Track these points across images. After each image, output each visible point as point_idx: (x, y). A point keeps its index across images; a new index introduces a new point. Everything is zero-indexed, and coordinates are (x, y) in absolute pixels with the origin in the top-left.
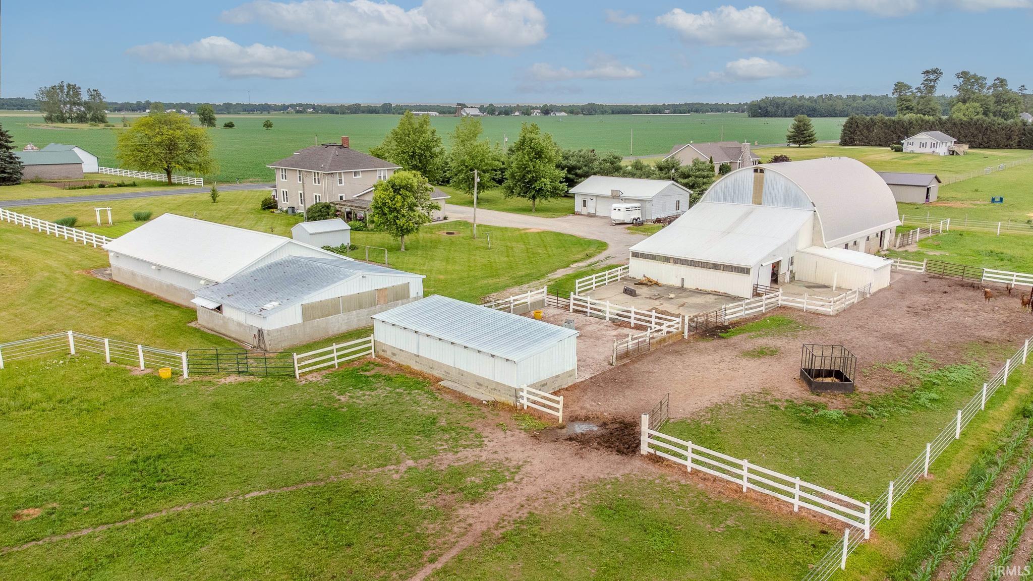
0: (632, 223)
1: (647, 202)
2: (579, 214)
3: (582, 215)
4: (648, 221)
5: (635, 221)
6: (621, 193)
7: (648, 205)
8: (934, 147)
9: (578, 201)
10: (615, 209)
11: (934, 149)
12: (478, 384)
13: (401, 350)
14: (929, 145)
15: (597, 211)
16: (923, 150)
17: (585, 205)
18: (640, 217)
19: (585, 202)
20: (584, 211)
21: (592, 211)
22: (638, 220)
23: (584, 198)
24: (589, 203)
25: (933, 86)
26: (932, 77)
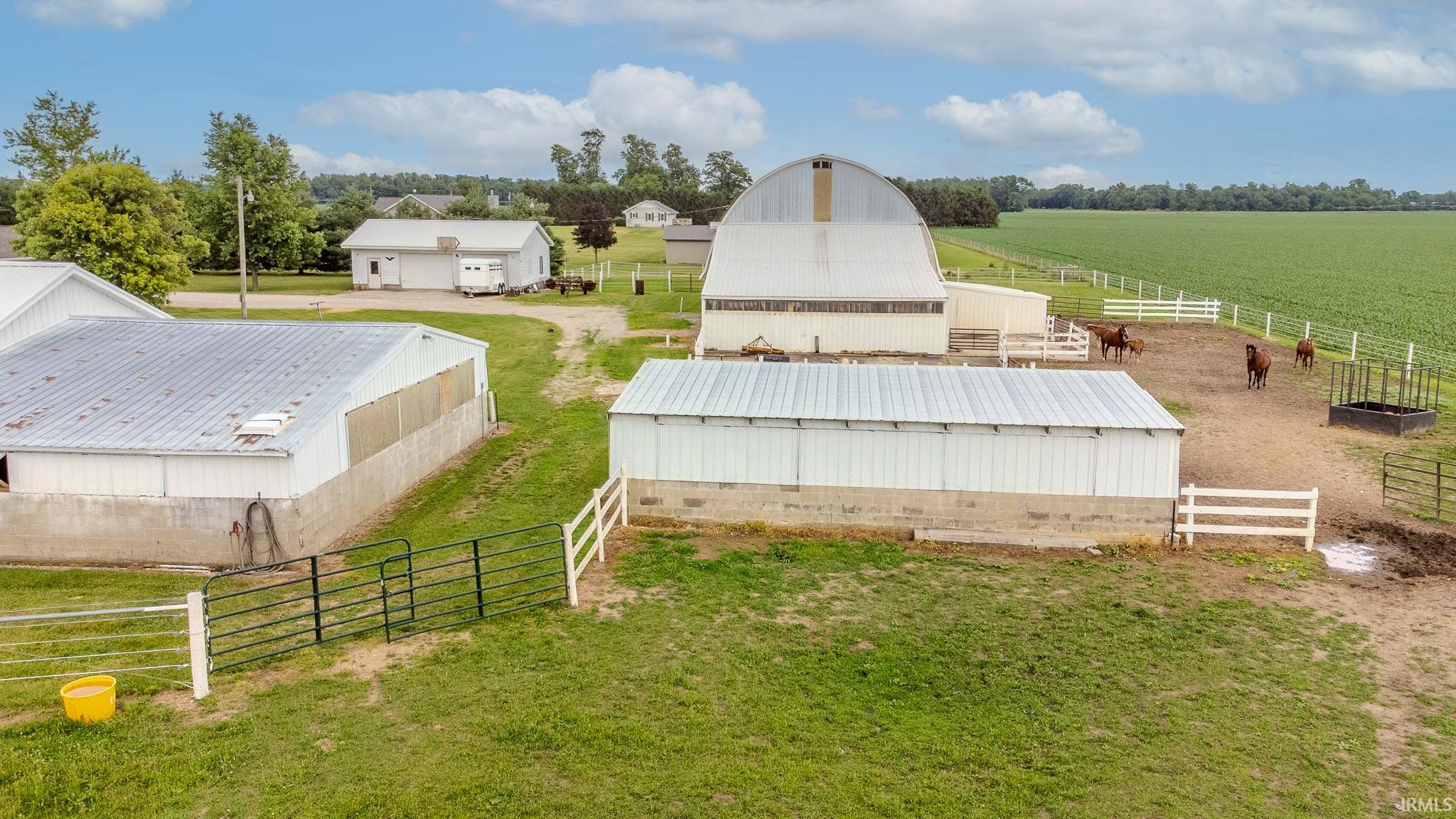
0: (498, 294)
1: (510, 256)
2: (360, 289)
3: (370, 289)
5: (499, 289)
6: (456, 243)
7: (511, 261)
8: (662, 219)
9: (360, 267)
11: (662, 222)
12: (1034, 516)
13: (723, 485)
14: (656, 217)
15: (403, 279)
16: (650, 224)
17: (375, 271)
18: (504, 282)
19: (374, 264)
20: (375, 281)
21: (392, 280)
23: (373, 257)
24: (384, 266)
25: (596, 153)
26: (593, 141)
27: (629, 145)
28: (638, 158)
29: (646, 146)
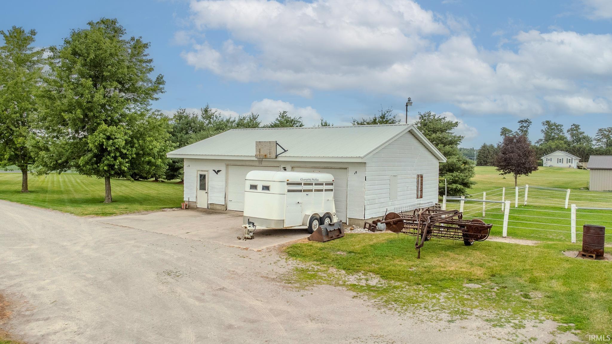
0: (309, 231)
1: (351, 171)
2: (189, 207)
4: (353, 223)
5: (316, 223)
6: (280, 150)
7: (351, 178)
8: (569, 162)
9: (190, 178)
10: (254, 187)
11: (569, 164)
14: (565, 161)
15: (229, 198)
16: (560, 165)
17: (203, 186)
18: (333, 211)
19: (203, 178)
20: (202, 199)
21: (217, 199)
22: (327, 221)
23: (202, 169)
24: (212, 180)
25: (526, 131)
26: (525, 125)
27: (546, 126)
28: (552, 133)
29: (557, 126)
